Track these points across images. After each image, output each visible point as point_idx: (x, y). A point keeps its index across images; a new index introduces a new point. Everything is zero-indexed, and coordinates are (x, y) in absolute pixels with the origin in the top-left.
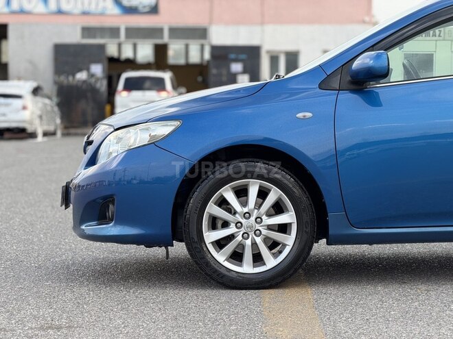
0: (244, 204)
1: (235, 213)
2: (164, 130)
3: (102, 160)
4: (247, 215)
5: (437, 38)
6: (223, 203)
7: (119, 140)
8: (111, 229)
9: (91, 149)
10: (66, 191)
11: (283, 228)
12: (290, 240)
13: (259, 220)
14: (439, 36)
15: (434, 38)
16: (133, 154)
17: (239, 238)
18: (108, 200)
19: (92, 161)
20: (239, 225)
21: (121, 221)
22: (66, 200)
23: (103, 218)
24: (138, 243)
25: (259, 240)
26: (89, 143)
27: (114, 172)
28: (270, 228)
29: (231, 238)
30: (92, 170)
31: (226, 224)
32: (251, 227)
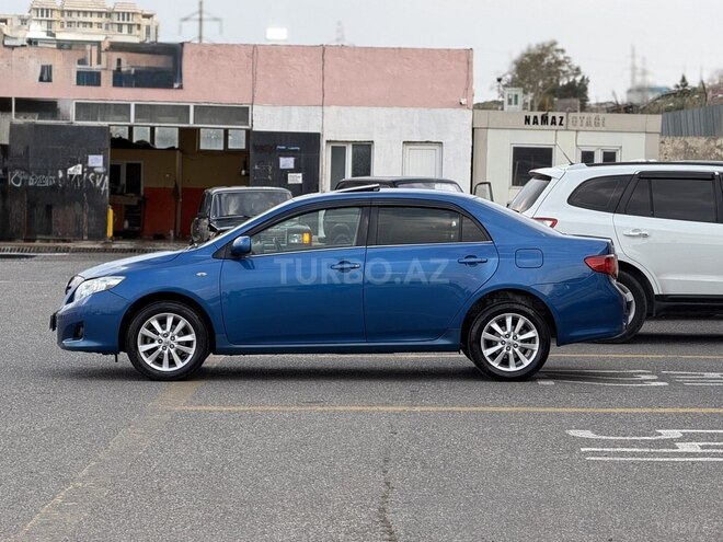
0: (164, 329)
1: (158, 334)
2: (115, 282)
3: (76, 300)
4: (166, 335)
5: (557, 127)
6: (151, 328)
7: (88, 287)
8: (81, 343)
9: (70, 292)
10: (54, 319)
11: (189, 344)
12: (192, 351)
13: (173, 338)
14: (561, 124)
15: (553, 127)
16: (96, 295)
17: (160, 349)
18: (80, 325)
19: (71, 300)
20: (160, 341)
21: (87, 338)
22: (53, 326)
23: (76, 336)
24: (98, 352)
25: (172, 351)
26: (69, 288)
27: (84, 307)
28: (179, 343)
29: (156, 348)
30: (71, 305)
31: (153, 341)
32: (168, 343)
